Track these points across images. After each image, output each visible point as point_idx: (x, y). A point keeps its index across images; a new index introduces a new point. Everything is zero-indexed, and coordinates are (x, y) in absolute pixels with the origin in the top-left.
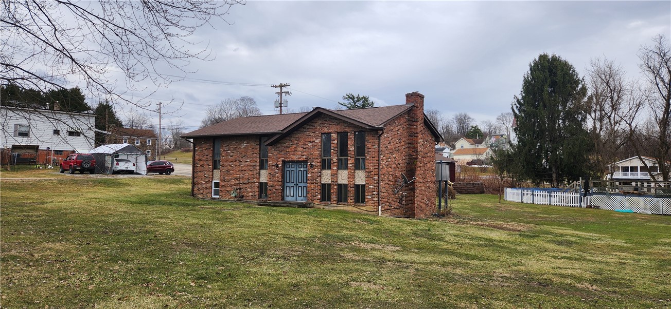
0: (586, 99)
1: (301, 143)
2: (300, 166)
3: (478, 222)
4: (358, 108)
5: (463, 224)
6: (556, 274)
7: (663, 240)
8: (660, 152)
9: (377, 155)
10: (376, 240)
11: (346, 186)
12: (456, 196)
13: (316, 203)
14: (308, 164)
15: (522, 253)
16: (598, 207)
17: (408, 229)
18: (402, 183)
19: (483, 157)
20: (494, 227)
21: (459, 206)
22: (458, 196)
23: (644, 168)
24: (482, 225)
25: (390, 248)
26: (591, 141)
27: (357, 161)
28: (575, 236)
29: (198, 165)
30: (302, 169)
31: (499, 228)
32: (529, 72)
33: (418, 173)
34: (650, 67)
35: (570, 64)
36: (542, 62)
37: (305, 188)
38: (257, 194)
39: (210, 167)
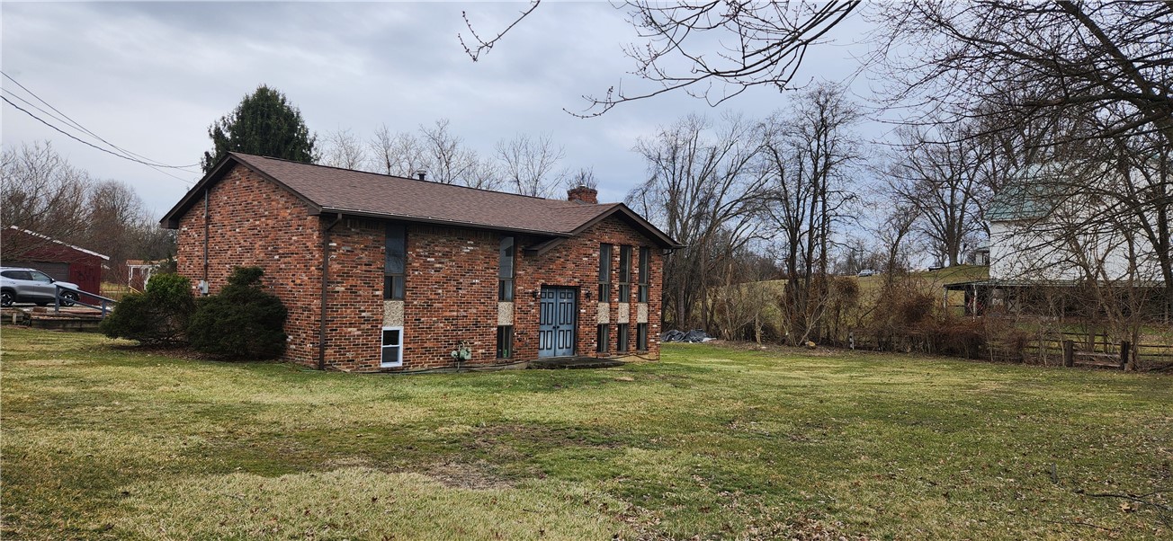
1: (572, 256)
11: (627, 326)
13: (591, 355)
14: (583, 292)
30: (565, 301)
37: (569, 333)
38: (494, 350)
39: (377, 293)
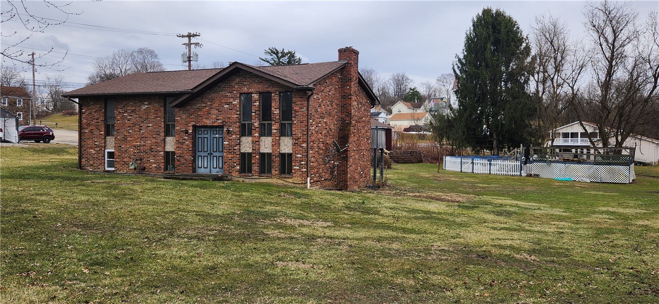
0: (529, 59)
1: (216, 105)
2: (215, 132)
3: (415, 194)
4: (284, 64)
5: (400, 195)
6: (495, 246)
7: (600, 209)
8: (601, 117)
9: (305, 119)
10: (304, 216)
11: (269, 155)
12: (392, 166)
13: (234, 175)
14: (225, 129)
15: (461, 225)
16: (537, 176)
17: (341, 203)
18: (334, 151)
19: (421, 123)
20: (432, 198)
21: (396, 176)
22: (394, 166)
23: (585, 135)
24: (420, 197)
25: (320, 223)
26: (533, 105)
27: (283, 126)
28: (515, 206)
29: (86, 131)
30: (217, 136)
31: (437, 200)
32: (472, 28)
33: (351, 140)
34: (594, 26)
35: (514, 20)
36: (486, 17)
37: (221, 158)
38: (162, 166)
39: (102, 133)
